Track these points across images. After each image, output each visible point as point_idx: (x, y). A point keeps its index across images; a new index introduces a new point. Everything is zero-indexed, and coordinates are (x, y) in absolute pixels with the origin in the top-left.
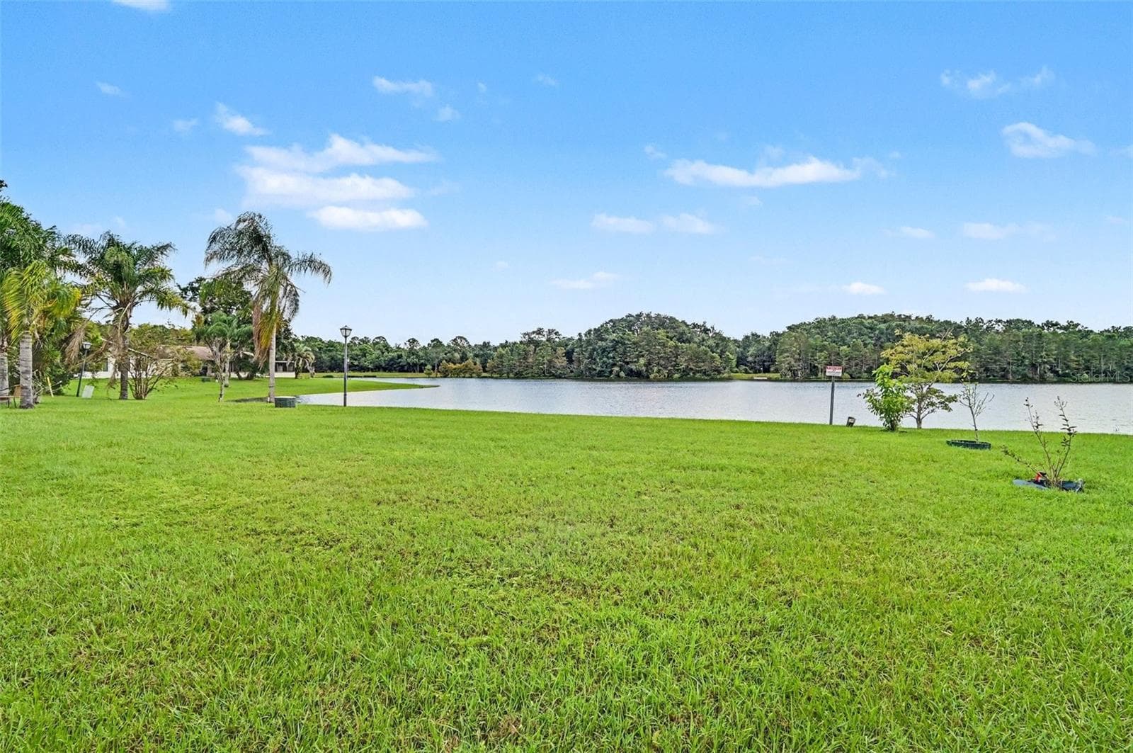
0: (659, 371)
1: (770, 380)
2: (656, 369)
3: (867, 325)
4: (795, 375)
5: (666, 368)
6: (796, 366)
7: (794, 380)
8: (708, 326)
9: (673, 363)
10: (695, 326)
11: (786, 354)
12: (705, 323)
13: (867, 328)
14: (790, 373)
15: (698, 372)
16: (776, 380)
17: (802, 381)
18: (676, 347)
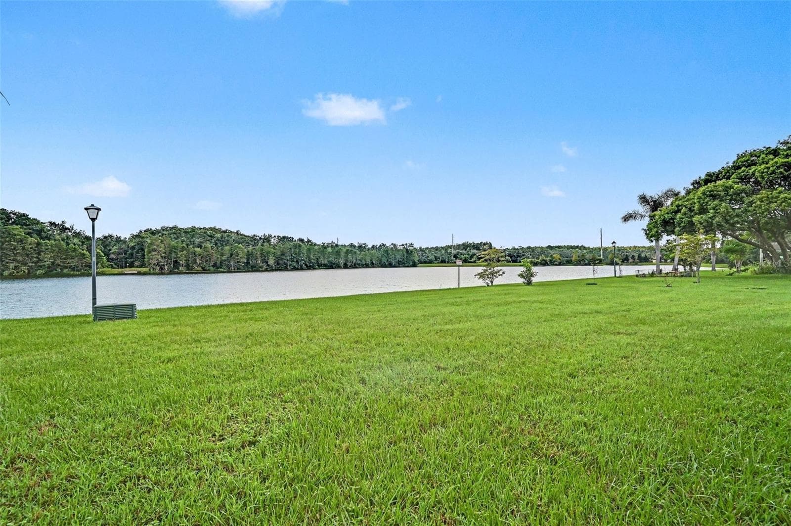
0: (16, 268)
1: (139, 274)
2: (12, 265)
3: (209, 234)
4: (162, 268)
5: (25, 264)
6: (163, 262)
7: (161, 273)
8: (67, 225)
9: (35, 259)
10: (52, 224)
11: (154, 253)
12: (63, 222)
13: (209, 236)
14: (158, 268)
15: (66, 267)
16: (145, 274)
17: (168, 274)
18: (38, 244)
